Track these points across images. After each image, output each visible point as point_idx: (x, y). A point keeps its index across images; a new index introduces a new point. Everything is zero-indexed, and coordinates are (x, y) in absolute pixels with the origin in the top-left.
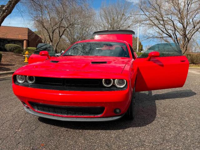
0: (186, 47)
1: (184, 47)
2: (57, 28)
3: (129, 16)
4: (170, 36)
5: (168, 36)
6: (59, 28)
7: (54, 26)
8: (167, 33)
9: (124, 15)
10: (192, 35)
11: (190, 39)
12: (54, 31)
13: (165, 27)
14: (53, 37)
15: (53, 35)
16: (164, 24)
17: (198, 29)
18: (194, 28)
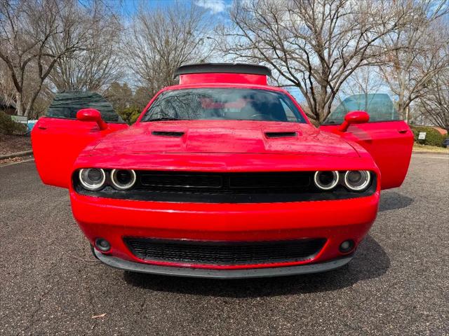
0: (330, 108)
1: (323, 108)
2: (35, 56)
3: (201, 36)
4: (298, 85)
5: (293, 84)
6: (40, 56)
7: (24, 52)
8: (292, 78)
9: (191, 34)
10: (341, 83)
11: (337, 90)
12: (25, 63)
13: (287, 64)
14: (22, 79)
15: (23, 75)
16: (286, 58)
17: (353, 69)
18: (345, 67)
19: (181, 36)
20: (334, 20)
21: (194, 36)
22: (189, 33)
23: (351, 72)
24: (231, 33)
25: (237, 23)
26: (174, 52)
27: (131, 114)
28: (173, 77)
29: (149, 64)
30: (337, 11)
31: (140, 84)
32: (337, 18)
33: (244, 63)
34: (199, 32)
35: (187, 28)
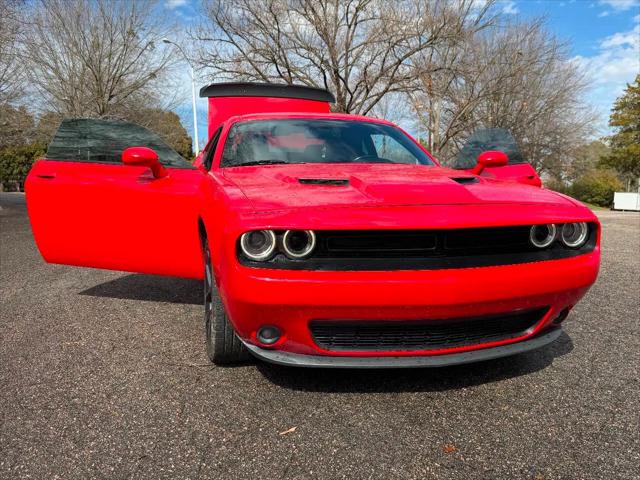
9: (134, 35)
17: (380, 96)
18: (368, 91)
19: (119, 37)
20: (352, 28)
21: (138, 38)
22: (131, 33)
23: (377, 100)
24: (211, 37)
25: (219, 23)
26: (106, 60)
27: (32, 154)
28: (106, 99)
29: (66, 76)
30: (356, 16)
31: (51, 108)
32: (356, 24)
33: (230, 81)
34: (145, 32)
35: (128, 27)
